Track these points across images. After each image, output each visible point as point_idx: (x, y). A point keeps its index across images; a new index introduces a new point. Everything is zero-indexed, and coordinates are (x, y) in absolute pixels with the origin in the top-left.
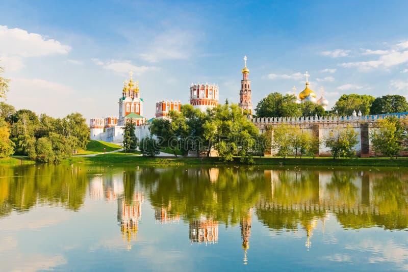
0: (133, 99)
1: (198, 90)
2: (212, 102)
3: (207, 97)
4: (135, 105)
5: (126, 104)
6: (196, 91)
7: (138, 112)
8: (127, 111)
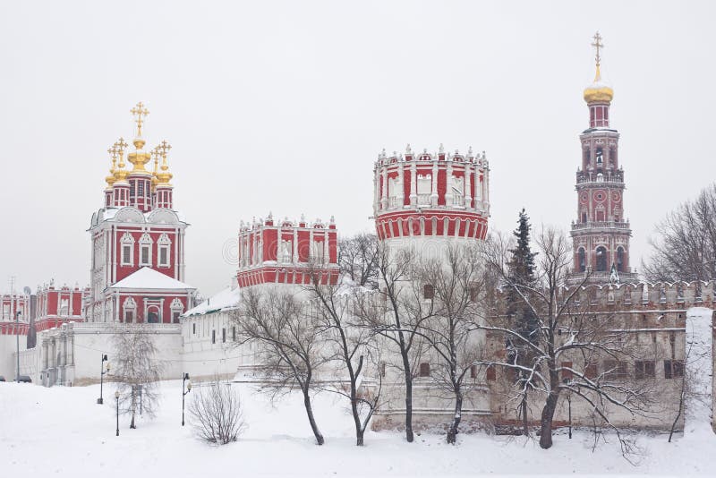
0: (147, 213)
1: (407, 175)
2: (463, 225)
3: (442, 201)
4: (155, 237)
5: (120, 235)
6: (401, 179)
7: (168, 264)
8: (122, 263)
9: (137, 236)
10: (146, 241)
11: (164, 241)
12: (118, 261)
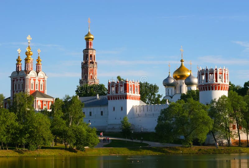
0: (38, 73)
4: (39, 81)
5: (30, 79)
7: (43, 90)
8: (31, 89)
9: (35, 80)
10: (37, 82)
11: (42, 82)
12: (30, 88)
